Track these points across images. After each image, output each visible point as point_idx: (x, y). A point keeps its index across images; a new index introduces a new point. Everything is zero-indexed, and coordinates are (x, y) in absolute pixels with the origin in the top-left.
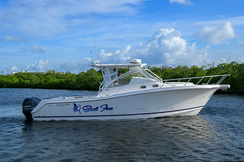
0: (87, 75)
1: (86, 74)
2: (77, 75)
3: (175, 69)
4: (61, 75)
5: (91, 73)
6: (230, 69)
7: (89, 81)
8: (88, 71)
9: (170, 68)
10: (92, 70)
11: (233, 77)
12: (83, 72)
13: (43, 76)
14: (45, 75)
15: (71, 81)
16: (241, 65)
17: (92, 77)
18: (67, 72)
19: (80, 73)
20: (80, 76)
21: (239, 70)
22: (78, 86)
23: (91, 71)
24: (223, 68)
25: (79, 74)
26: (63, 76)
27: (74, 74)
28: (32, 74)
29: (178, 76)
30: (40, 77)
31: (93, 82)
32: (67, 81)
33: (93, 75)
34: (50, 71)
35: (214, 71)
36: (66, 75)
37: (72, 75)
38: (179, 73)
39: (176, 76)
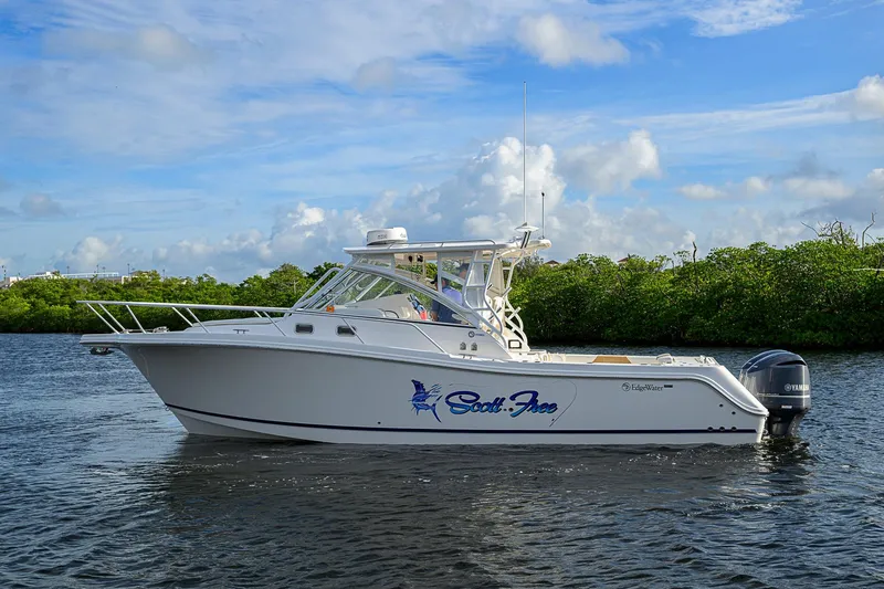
0: (272, 286)
1: (268, 285)
2: (237, 288)
3: (568, 268)
4: (181, 288)
5: (285, 281)
6: (747, 266)
8: (274, 272)
9: (553, 262)
10: (289, 270)
12: (256, 278)
13: (117, 290)
14: (125, 286)
16: (783, 252)
17: (287, 295)
18: (200, 279)
19: (245, 282)
20: (248, 289)
21: (778, 271)
23: (284, 272)
24: (727, 264)
25: (242, 285)
26: (190, 292)
27: (226, 285)
28: (78, 285)
29: (578, 290)
30: (105, 293)
33: (292, 286)
34: (140, 273)
35: (697, 273)
36: (199, 288)
37: (217, 287)
38: (582, 279)
39: (573, 290)
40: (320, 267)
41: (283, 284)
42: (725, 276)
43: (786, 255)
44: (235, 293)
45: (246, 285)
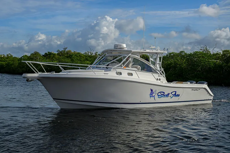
0: (31, 58)
4: (1, 58)
5: (36, 57)
6: (178, 58)
8: (31, 54)
11: (181, 67)
12: (26, 56)
15: (13, 64)
18: (8, 55)
19: (22, 57)
23: (35, 54)
24: (172, 57)
25: (21, 58)
26: (4, 59)
27: (16, 57)
32: (8, 65)
33: (38, 58)
36: (7, 58)
37: (13, 58)
40: (46, 53)
41: (35, 58)
42: (171, 61)
43: (190, 55)
44: (19, 60)
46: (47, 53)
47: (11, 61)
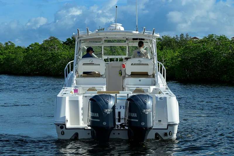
0: (44, 48)
1: (42, 48)
3: (203, 42)
5: (51, 46)
7: (48, 60)
8: (45, 41)
9: (195, 38)
10: (53, 40)
12: (36, 44)
15: (13, 59)
17: (51, 53)
18: (7, 44)
19: (30, 46)
20: (32, 50)
22: (27, 69)
23: (51, 41)
25: (28, 47)
26: (2, 50)
27: (20, 47)
29: (209, 54)
31: (54, 63)
32: (7, 60)
33: (55, 48)
36: (6, 49)
37: (16, 48)
38: (210, 48)
39: (205, 54)
40: (69, 39)
44: (24, 52)
45: (30, 48)
46: (71, 38)
47: (12, 54)
